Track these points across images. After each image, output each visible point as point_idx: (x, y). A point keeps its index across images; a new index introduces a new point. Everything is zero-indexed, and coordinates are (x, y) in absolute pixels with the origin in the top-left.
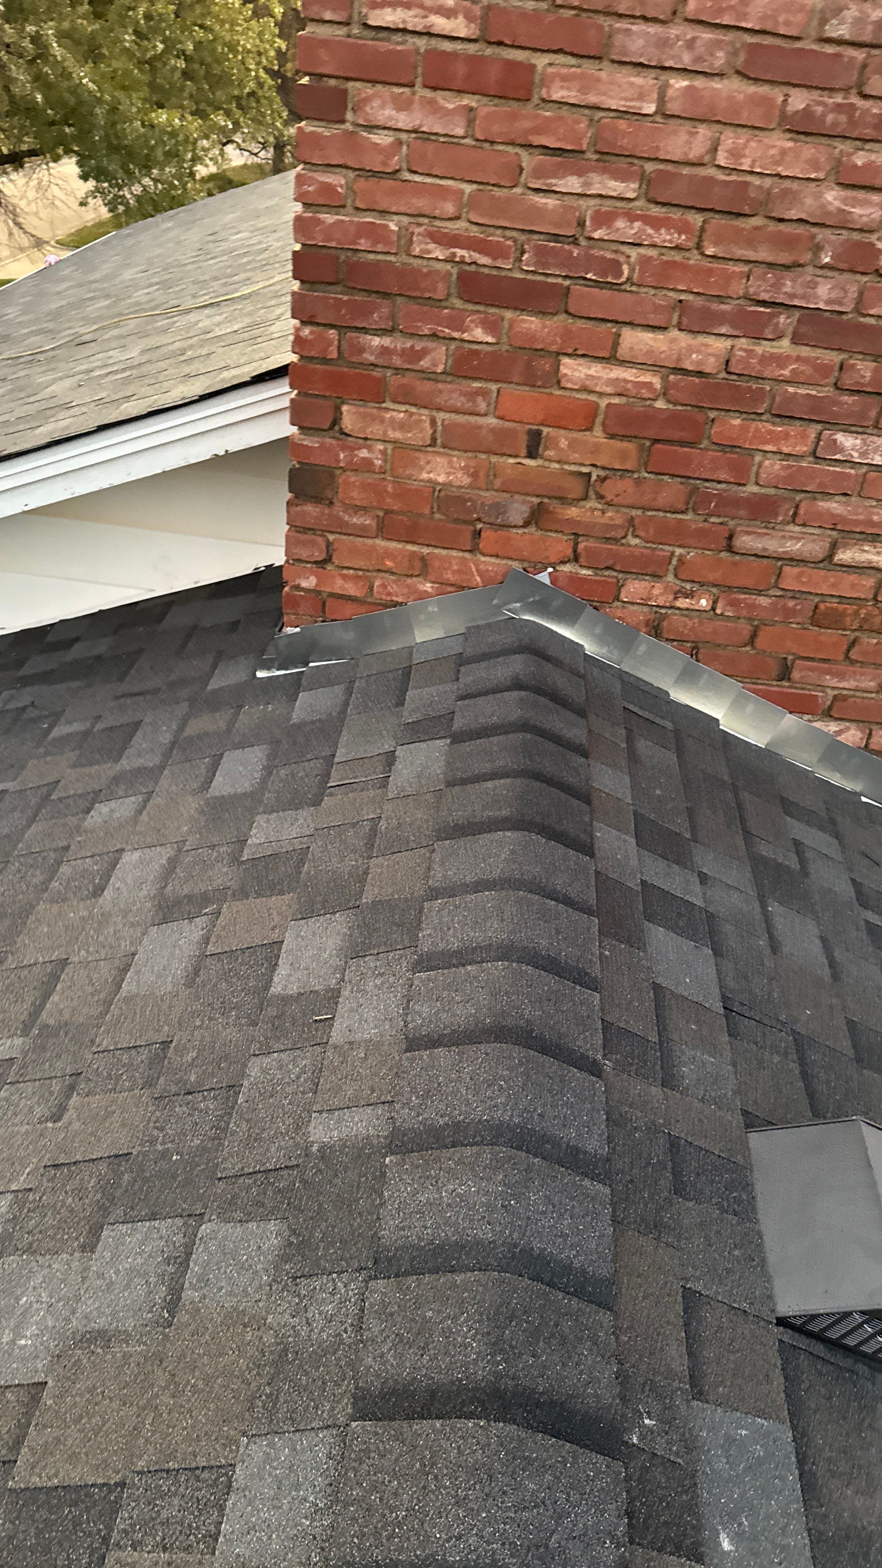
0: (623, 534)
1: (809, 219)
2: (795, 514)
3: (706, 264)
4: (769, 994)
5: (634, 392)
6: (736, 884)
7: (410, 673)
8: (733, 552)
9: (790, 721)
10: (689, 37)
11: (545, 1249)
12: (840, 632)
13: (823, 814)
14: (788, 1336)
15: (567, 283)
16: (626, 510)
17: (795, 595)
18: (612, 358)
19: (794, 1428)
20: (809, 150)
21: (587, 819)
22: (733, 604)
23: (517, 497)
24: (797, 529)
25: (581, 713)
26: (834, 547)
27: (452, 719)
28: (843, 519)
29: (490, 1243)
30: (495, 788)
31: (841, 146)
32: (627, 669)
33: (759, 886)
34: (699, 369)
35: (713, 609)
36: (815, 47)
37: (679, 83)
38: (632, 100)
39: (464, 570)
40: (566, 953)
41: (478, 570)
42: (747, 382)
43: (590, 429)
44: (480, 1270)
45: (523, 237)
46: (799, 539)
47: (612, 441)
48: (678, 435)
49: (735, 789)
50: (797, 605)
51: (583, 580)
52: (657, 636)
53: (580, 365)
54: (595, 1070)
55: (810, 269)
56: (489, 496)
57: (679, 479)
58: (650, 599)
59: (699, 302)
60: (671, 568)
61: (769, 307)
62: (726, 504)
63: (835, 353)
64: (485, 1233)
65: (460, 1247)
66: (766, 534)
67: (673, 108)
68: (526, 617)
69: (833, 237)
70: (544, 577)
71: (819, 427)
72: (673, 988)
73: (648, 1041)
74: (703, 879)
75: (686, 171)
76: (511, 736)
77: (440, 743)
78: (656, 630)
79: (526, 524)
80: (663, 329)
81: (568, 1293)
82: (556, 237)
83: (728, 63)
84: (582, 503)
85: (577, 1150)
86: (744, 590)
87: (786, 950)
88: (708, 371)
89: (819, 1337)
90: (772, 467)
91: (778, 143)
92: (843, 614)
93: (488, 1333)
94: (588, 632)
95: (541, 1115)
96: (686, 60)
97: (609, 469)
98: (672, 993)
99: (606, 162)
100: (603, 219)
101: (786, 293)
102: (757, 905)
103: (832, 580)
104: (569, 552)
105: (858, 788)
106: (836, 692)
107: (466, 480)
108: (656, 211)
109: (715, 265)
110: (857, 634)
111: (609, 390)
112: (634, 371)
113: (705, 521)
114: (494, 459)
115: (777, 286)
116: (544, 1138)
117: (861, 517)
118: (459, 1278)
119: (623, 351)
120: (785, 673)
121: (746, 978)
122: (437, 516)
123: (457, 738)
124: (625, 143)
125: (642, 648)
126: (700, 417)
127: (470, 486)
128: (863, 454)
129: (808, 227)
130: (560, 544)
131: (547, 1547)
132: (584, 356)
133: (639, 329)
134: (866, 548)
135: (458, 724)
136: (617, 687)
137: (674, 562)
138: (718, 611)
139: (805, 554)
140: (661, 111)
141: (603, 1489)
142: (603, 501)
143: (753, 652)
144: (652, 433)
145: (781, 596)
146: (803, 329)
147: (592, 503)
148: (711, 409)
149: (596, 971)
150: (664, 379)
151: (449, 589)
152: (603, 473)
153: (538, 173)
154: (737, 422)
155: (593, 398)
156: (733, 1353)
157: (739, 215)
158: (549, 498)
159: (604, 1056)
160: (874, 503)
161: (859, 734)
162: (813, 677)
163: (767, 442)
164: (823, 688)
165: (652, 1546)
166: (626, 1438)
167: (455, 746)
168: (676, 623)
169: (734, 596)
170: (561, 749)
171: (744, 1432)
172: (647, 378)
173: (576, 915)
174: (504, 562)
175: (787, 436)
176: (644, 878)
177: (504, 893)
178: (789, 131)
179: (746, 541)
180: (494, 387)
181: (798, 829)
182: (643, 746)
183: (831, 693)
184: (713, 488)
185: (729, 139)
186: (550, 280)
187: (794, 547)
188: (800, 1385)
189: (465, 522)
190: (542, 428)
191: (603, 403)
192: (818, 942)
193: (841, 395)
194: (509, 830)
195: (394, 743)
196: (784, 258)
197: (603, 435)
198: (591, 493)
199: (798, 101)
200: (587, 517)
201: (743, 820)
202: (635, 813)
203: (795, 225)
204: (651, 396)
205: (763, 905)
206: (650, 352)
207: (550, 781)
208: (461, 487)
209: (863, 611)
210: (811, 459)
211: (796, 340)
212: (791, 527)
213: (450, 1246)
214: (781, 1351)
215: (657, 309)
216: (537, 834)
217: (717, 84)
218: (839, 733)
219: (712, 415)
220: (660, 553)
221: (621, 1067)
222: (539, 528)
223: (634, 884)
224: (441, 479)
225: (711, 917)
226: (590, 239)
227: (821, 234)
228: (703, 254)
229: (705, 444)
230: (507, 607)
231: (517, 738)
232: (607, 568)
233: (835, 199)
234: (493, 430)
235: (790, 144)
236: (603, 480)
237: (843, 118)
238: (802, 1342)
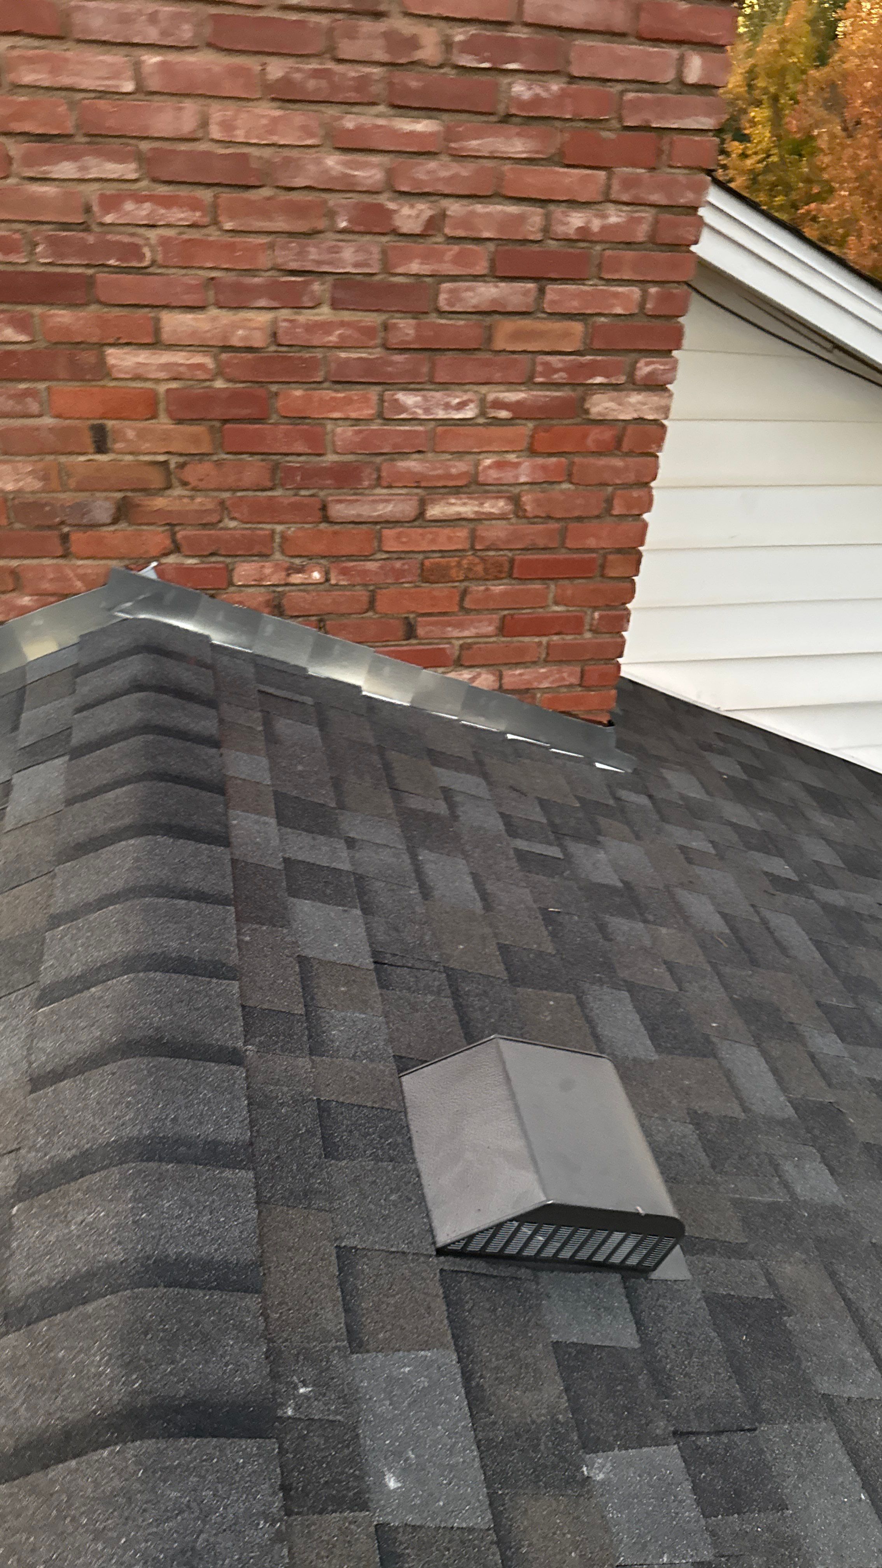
0: (218, 518)
1: (315, 185)
2: (379, 478)
3: (227, 238)
4: (421, 939)
5: (188, 375)
6: (385, 842)
7: (24, 692)
8: (332, 522)
9: (428, 677)
10: (150, 11)
11: (183, 1252)
12: (450, 584)
13: (471, 759)
14: (447, 1263)
15: (90, 271)
16: (216, 494)
17: (401, 555)
18: (156, 343)
19: (458, 1349)
20: (299, 117)
21: (220, 809)
22: (344, 572)
23: (98, 494)
24: (385, 491)
25: (211, 703)
26: (423, 504)
27: (70, 735)
28: (425, 477)
29: (122, 1262)
30: (117, 797)
31: (332, 111)
32: (258, 652)
33: (409, 839)
34: (248, 345)
35: (327, 580)
36: (277, 14)
37: (152, 59)
38: (107, 78)
39: (63, 578)
40: (199, 950)
41: (77, 575)
42: (299, 352)
43: (154, 417)
44: (112, 1293)
45: (30, 229)
46: (387, 501)
47: (179, 426)
48: (244, 412)
49: (381, 751)
50: (404, 564)
51: (190, 570)
52: (281, 614)
53: (125, 353)
54: (235, 1058)
55: (330, 235)
56: (67, 498)
57: (260, 457)
58: (261, 579)
59: (231, 277)
60: (276, 545)
61: (300, 276)
62: (311, 476)
63: (375, 314)
64: (116, 1254)
65: (91, 1275)
66: (357, 500)
67: (154, 84)
68: (142, 616)
69: (344, 201)
70: (149, 572)
71: (379, 388)
72: (321, 956)
73: (293, 1015)
74: (351, 843)
75: (183, 147)
76: (131, 740)
77: (58, 762)
78: (278, 609)
79: (115, 521)
80: (202, 308)
81: (209, 1289)
82: (65, 226)
83: (196, 35)
84: (168, 492)
85: (216, 1143)
86: (350, 557)
87: (437, 894)
88: (256, 345)
89: (480, 1255)
90: (344, 433)
91: (266, 113)
92: (448, 567)
93: (123, 1355)
94: (210, 621)
95: (174, 1120)
96: (152, 35)
97: (186, 455)
98: (320, 962)
99: (97, 143)
100: (111, 203)
101: (313, 260)
102: (406, 858)
103: (430, 536)
104: (168, 542)
105: (502, 728)
106: (461, 642)
107: (38, 485)
108: (163, 190)
109: (237, 239)
110: (466, 584)
111: (162, 375)
112: (184, 354)
113: (296, 495)
114: (63, 459)
115: (302, 254)
116: (178, 1141)
117: (440, 472)
118: (90, 1308)
119: (166, 335)
120: (410, 632)
121: (396, 930)
122: (17, 526)
123: (77, 753)
124: (112, 123)
125: (269, 629)
126: (260, 391)
127: (43, 491)
128: (427, 410)
129: (317, 194)
130: (156, 537)
131: (193, 1549)
132: (128, 344)
133: (176, 310)
134: (453, 501)
135: (77, 738)
136: (250, 672)
137: (278, 539)
138: (333, 582)
139: (398, 515)
140: (140, 89)
141: (254, 1472)
142: (187, 487)
143: (377, 616)
144: (218, 412)
145: (388, 559)
146: (340, 294)
147: (178, 491)
148: (271, 383)
149: (234, 959)
150: (216, 357)
151: (52, 599)
152: (181, 459)
153: (29, 160)
154: (298, 393)
155: (149, 385)
156: (394, 1296)
157: (248, 187)
158: (133, 490)
159: (246, 1043)
160: (450, 457)
161: (491, 678)
162: (436, 631)
163: (333, 410)
164: (448, 640)
165: (313, 1510)
166: (280, 1413)
167: (73, 762)
168: (295, 599)
169: (344, 565)
170: (188, 743)
171: (407, 1369)
172: (198, 359)
173: (208, 909)
174: (102, 562)
175: (349, 401)
176: (287, 856)
177: (129, 903)
178: (273, 99)
179: (338, 510)
180: (42, 386)
181: (446, 777)
182: (283, 726)
183: (457, 643)
184: (294, 462)
185: (218, 112)
186: (72, 270)
187: (385, 510)
188: (464, 1306)
189: (50, 527)
190: (106, 422)
191: (162, 388)
192: (469, 879)
193: (392, 354)
194: (132, 838)
195: (10, 771)
196: (301, 226)
197: (171, 422)
198: (175, 482)
199: (276, 69)
200: (176, 506)
201: (390, 779)
202: (276, 793)
203: (305, 192)
204: (207, 377)
205: (414, 856)
206: (194, 333)
207: (177, 779)
208: (33, 492)
209: (465, 561)
210: (379, 421)
211: (335, 305)
212: (379, 491)
213: (82, 1277)
214: (442, 1281)
215: (190, 289)
216: (163, 835)
217: (190, 58)
218: (473, 679)
219: (274, 388)
220: (261, 532)
221: (264, 1048)
222: (131, 524)
223: (276, 864)
224: (10, 487)
225: (360, 878)
226: (102, 224)
227: (333, 200)
228: (221, 229)
229: (274, 418)
230: (118, 609)
231: (136, 742)
232: (213, 554)
233: (338, 163)
234: (51, 430)
235: (278, 113)
236: (182, 466)
237: (323, 83)
238: (463, 1265)
